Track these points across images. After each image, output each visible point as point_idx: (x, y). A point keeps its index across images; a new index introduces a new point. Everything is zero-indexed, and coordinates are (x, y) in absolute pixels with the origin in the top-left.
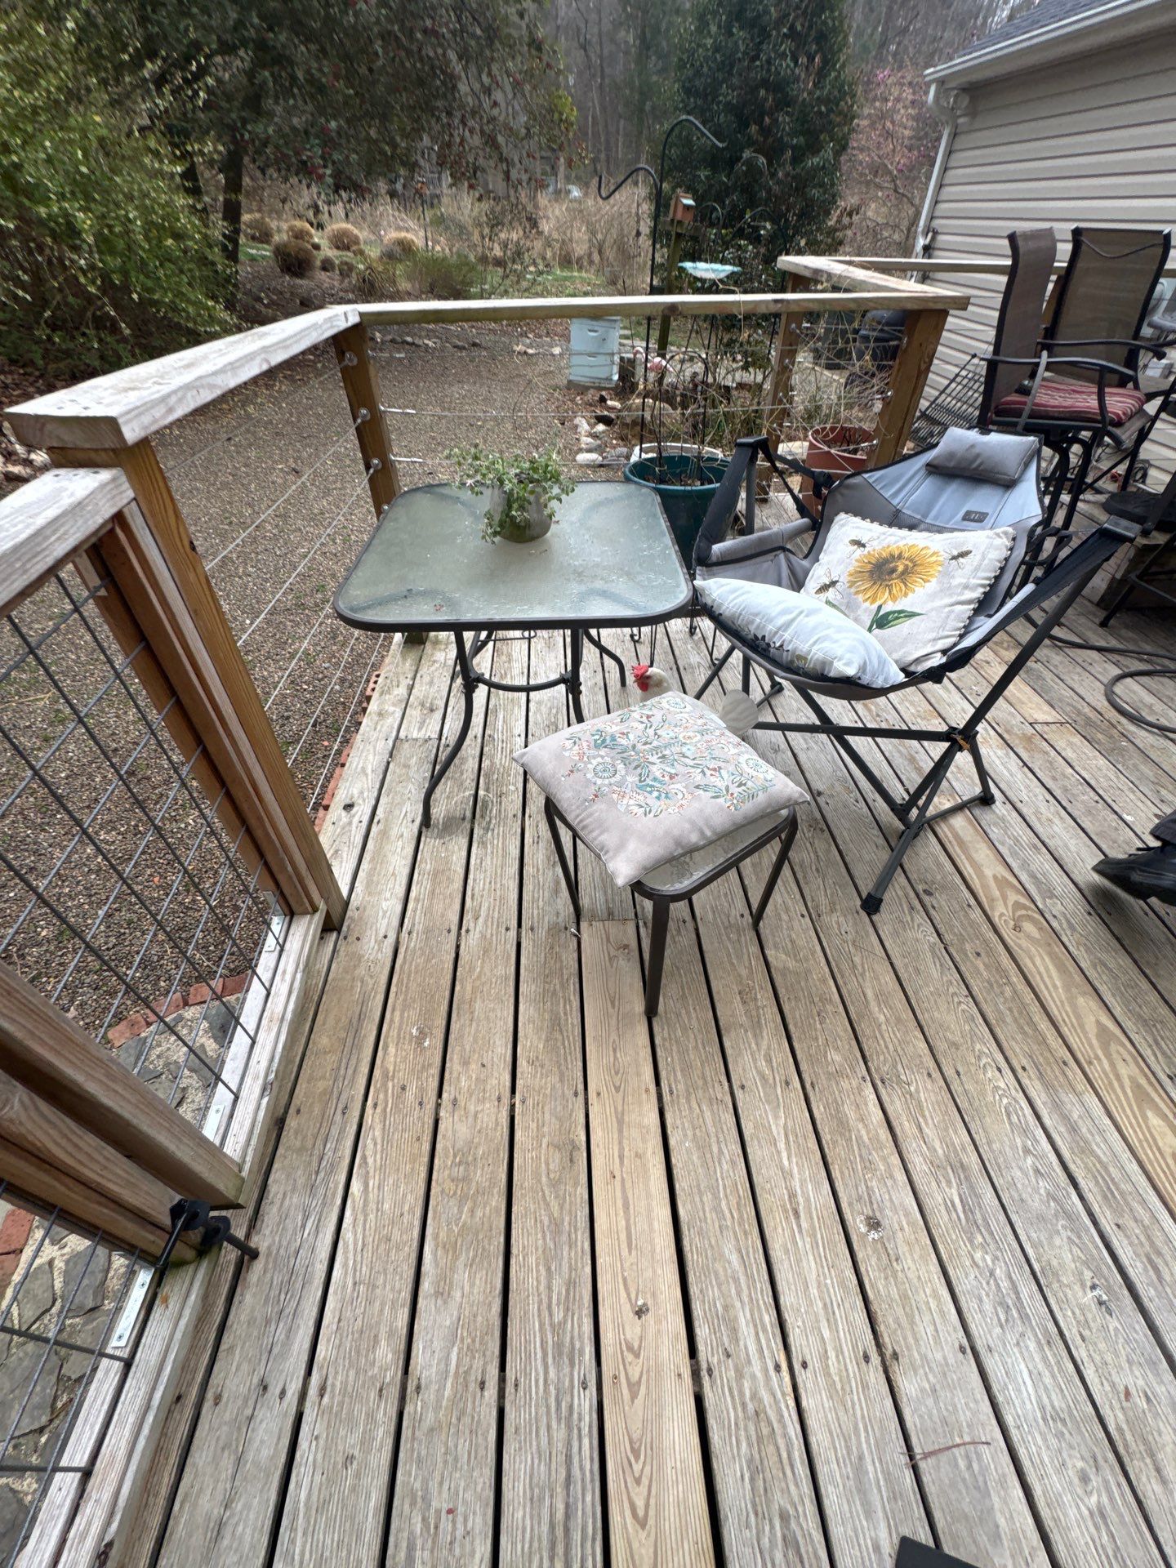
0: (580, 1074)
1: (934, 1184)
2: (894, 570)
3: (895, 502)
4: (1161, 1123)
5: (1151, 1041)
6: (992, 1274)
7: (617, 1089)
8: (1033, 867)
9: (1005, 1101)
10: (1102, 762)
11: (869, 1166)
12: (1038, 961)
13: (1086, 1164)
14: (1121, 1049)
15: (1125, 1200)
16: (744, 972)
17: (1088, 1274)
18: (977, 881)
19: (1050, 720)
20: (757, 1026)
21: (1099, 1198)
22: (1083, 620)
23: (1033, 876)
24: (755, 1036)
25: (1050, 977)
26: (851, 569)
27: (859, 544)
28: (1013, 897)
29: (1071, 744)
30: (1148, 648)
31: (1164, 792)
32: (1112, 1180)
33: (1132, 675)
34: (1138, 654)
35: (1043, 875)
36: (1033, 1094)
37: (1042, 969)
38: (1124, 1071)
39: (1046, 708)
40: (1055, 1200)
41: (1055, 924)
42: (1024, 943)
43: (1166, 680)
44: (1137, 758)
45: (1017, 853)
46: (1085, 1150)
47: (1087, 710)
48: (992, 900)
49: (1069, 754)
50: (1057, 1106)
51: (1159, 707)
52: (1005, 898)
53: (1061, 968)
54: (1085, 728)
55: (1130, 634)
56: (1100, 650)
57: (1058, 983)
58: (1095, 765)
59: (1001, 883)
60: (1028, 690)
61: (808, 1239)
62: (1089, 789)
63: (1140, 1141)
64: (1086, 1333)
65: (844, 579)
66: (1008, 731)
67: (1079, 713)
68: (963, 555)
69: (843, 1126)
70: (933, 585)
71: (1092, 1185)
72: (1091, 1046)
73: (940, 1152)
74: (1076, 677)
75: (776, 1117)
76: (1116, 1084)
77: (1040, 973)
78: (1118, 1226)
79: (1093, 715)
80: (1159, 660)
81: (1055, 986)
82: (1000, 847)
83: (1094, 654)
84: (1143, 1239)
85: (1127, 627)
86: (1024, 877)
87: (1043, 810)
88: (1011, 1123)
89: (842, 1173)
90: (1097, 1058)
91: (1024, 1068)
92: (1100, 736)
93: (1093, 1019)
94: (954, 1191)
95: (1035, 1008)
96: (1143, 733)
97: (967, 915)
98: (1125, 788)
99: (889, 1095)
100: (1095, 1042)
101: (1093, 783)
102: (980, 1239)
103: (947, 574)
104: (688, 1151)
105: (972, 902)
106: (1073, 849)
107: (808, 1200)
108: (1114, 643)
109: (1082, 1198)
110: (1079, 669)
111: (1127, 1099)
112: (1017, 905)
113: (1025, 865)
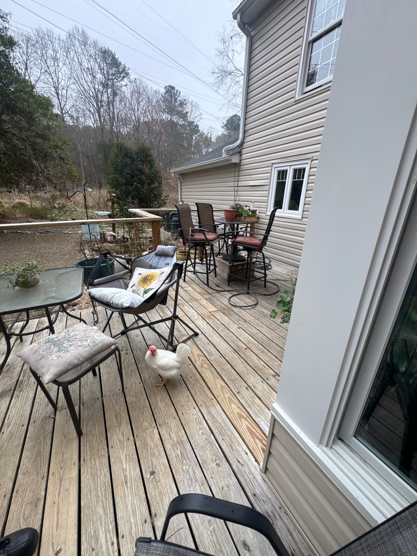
0: (46, 470)
1: (173, 451)
2: (148, 279)
3: (150, 263)
4: (235, 406)
5: (233, 385)
6: (188, 471)
7: (61, 469)
8: (207, 349)
9: (195, 416)
10: (226, 318)
11: (153, 455)
12: (207, 374)
13: (215, 426)
14: (226, 390)
15: (225, 431)
16: (117, 408)
17: (214, 457)
18: (192, 357)
19: (215, 310)
20: (120, 424)
21: (218, 434)
22: (224, 285)
23: (207, 351)
24: (119, 428)
25: (210, 377)
26: (138, 280)
27: (140, 274)
28: (201, 358)
29: (220, 315)
30: (238, 289)
31: (240, 322)
32: (222, 427)
33: (234, 296)
34: (236, 290)
35: (210, 350)
36: (203, 411)
37: (207, 375)
38: (226, 395)
39: (214, 308)
40: (207, 440)
41: (212, 362)
42: (203, 370)
43: (242, 296)
44: (234, 315)
45: (203, 346)
46: (215, 421)
47: (224, 306)
48: (196, 361)
49: (219, 318)
50: (209, 413)
51: (240, 302)
52: (199, 359)
53: (213, 374)
54: (223, 311)
55: (235, 286)
56: (228, 291)
57: (212, 378)
58: (225, 319)
59: (198, 356)
60: (210, 304)
61: (129, 490)
62: (223, 325)
63: (229, 413)
64: (213, 476)
65: (137, 283)
66: (204, 316)
67: (222, 307)
68: (163, 273)
69: (146, 445)
70: (156, 281)
71: (216, 431)
72: (219, 392)
73: (175, 440)
74: (222, 299)
75: (123, 452)
76: (224, 400)
77: (207, 377)
78: (223, 439)
79: (225, 307)
80: (240, 291)
81: (211, 379)
82: (199, 346)
83: (226, 292)
84: (229, 440)
85: (234, 285)
86: (205, 353)
87: (211, 334)
88: (196, 422)
89: (144, 461)
90: (220, 395)
91: (201, 405)
92: (226, 312)
93: (219, 384)
94: (179, 451)
95: (205, 387)
96: (236, 309)
97: (189, 368)
98: (231, 323)
99: (161, 429)
100: (220, 390)
101: (224, 324)
102: (185, 462)
103: (159, 278)
104: (88, 479)
105: (191, 363)
106: (218, 341)
107: (131, 476)
108: (231, 289)
109: (214, 436)
110: (223, 297)
111: (227, 402)
112: (203, 360)
113: (205, 349)
